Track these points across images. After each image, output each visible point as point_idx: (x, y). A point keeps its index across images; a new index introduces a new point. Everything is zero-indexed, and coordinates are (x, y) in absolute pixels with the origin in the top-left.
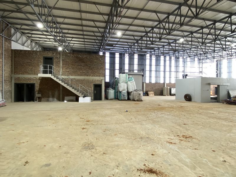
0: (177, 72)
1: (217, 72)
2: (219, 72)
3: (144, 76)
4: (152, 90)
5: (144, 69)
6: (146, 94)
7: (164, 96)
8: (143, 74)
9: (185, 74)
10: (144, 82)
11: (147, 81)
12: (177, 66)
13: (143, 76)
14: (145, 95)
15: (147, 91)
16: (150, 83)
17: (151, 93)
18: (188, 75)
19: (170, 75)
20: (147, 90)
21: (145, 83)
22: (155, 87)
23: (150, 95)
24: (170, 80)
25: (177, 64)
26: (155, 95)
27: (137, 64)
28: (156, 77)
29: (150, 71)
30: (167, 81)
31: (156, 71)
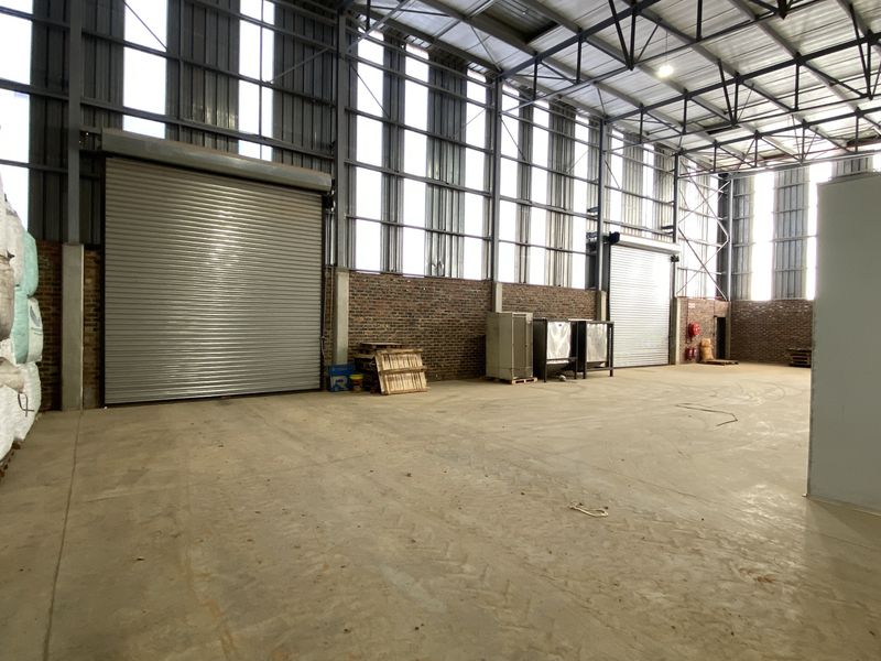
0: (559, 212)
2: (730, 236)
3: (341, 205)
4: (406, 338)
5: (333, 146)
6: (360, 375)
8: (324, 180)
9: (607, 230)
10: (342, 263)
11: (368, 255)
12: (561, 173)
13: (327, 200)
14: (350, 387)
15: (365, 348)
16: (386, 272)
17: (402, 370)
19: (523, 224)
20: (367, 337)
21: (352, 271)
22: (424, 311)
23: (394, 386)
24: (523, 265)
25: (559, 161)
29: (392, 174)
30: (506, 273)
31: (436, 185)
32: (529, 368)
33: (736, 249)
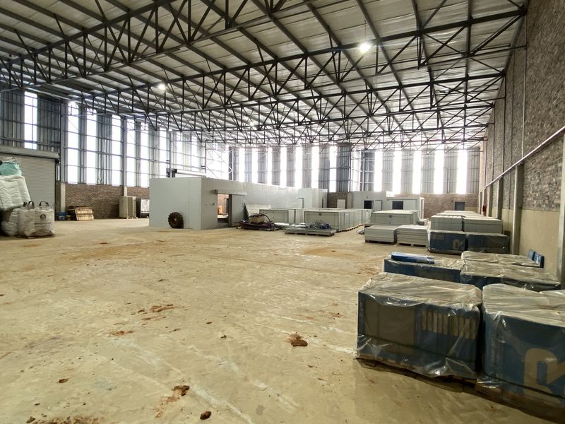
0: (153, 161)
1: (230, 170)
2: (232, 170)
3: (62, 162)
4: (87, 204)
5: (60, 143)
6: (70, 215)
7: (121, 218)
8: (57, 156)
9: (173, 167)
10: (63, 180)
11: (73, 178)
12: (154, 148)
13: (57, 161)
14: (66, 219)
15: (71, 207)
16: (80, 183)
17: (85, 214)
18: (178, 171)
19: (138, 166)
20: (72, 204)
21: (66, 183)
22: (95, 196)
23: (82, 218)
24: (137, 180)
25: (153, 143)
26: (96, 217)
27: (35, 122)
28: (101, 169)
29: (82, 150)
30: (131, 182)
31: (100, 153)
32: (134, 214)
33: (235, 174)
